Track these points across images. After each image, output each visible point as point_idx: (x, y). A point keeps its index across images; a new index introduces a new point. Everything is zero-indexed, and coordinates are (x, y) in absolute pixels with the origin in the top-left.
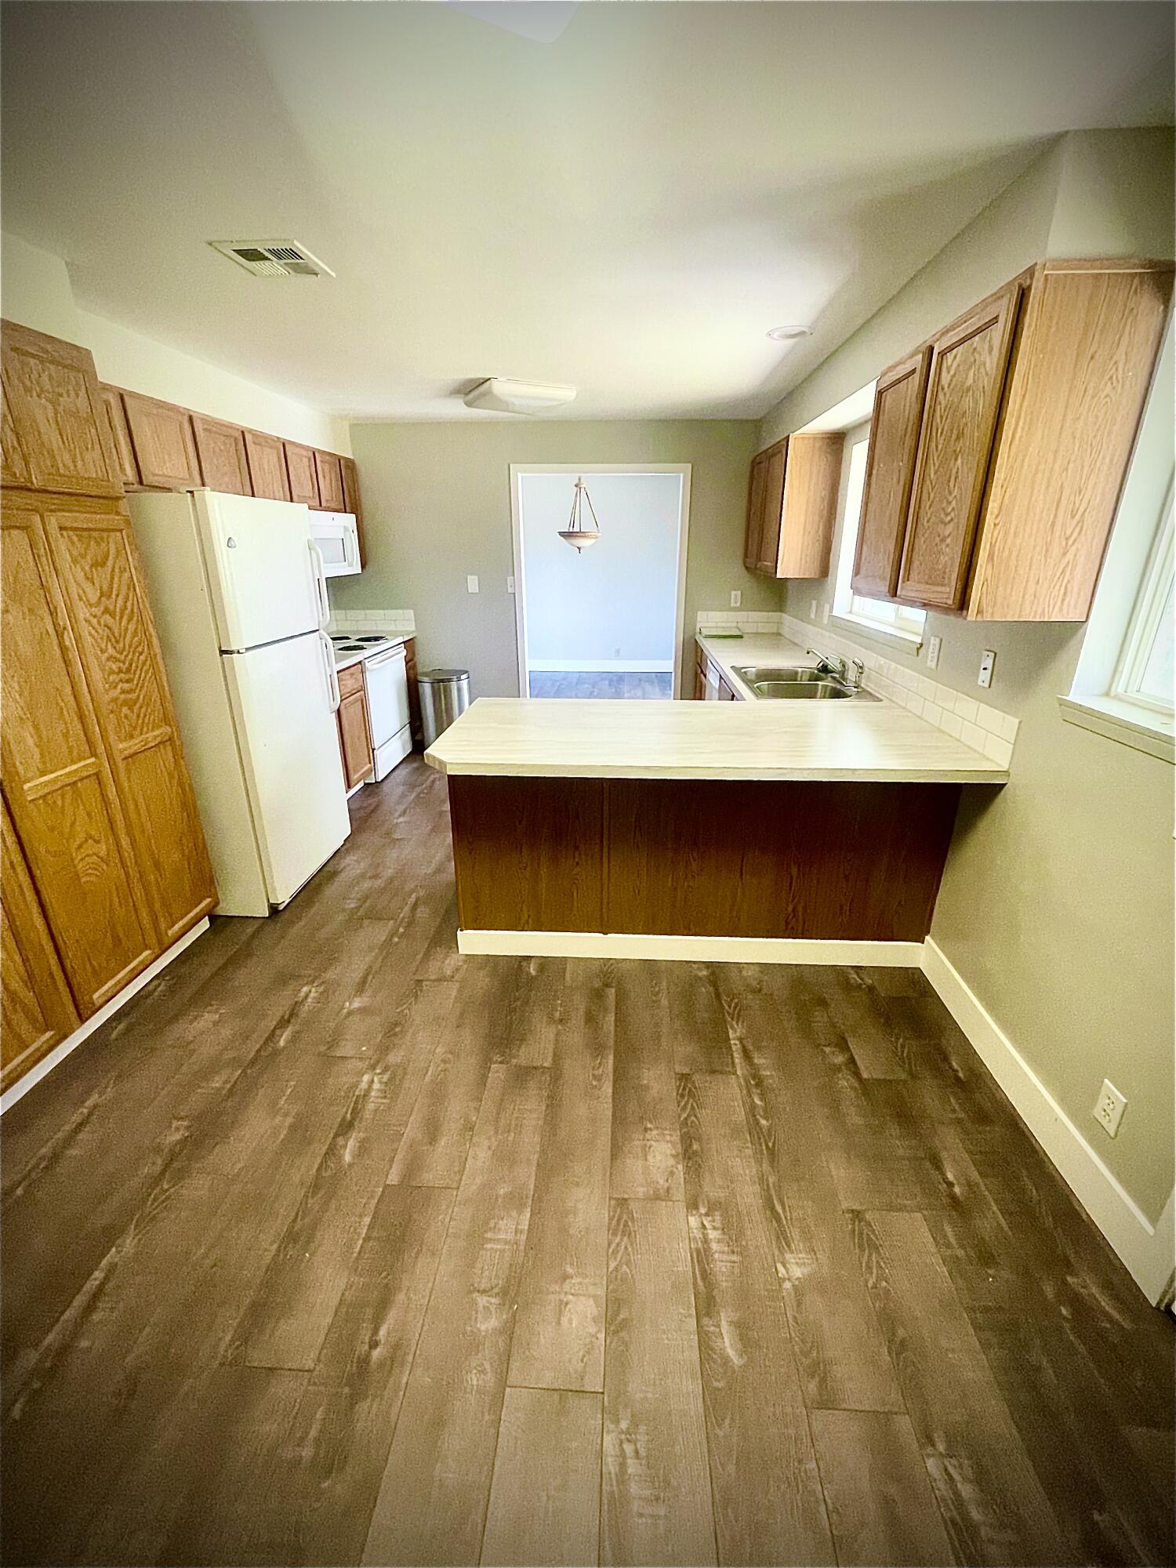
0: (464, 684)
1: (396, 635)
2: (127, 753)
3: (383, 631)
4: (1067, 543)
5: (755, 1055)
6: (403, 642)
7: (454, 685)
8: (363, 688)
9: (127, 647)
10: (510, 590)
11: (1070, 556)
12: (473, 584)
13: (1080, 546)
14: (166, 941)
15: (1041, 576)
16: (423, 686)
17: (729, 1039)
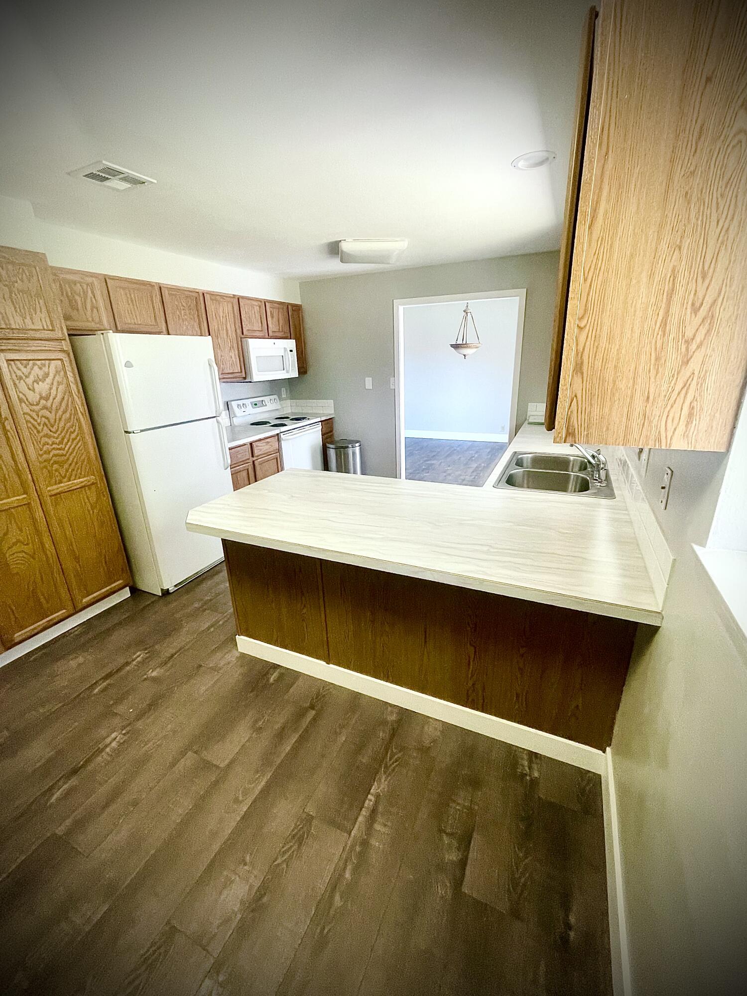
0: (357, 450)
1: (315, 415)
2: (53, 493)
3: (307, 413)
4: (687, 349)
5: (380, 819)
6: (321, 421)
7: (350, 451)
8: (279, 450)
9: (60, 429)
10: (392, 387)
11: (694, 365)
12: (369, 383)
13: (709, 352)
14: (80, 606)
15: (652, 390)
16: (329, 450)
17: (369, 793)
